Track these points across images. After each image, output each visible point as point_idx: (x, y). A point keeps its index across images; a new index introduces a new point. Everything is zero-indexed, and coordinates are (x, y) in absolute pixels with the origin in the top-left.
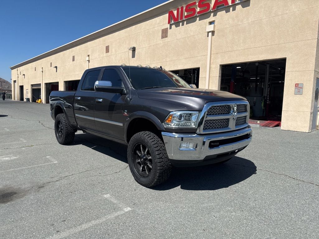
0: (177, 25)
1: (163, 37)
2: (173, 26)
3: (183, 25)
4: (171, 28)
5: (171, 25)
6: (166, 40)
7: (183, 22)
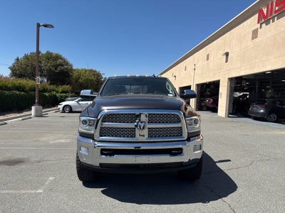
0: (267, 23)
1: (253, 39)
2: (264, 25)
3: (273, 21)
4: (261, 27)
5: (261, 24)
6: (256, 40)
7: (273, 18)
